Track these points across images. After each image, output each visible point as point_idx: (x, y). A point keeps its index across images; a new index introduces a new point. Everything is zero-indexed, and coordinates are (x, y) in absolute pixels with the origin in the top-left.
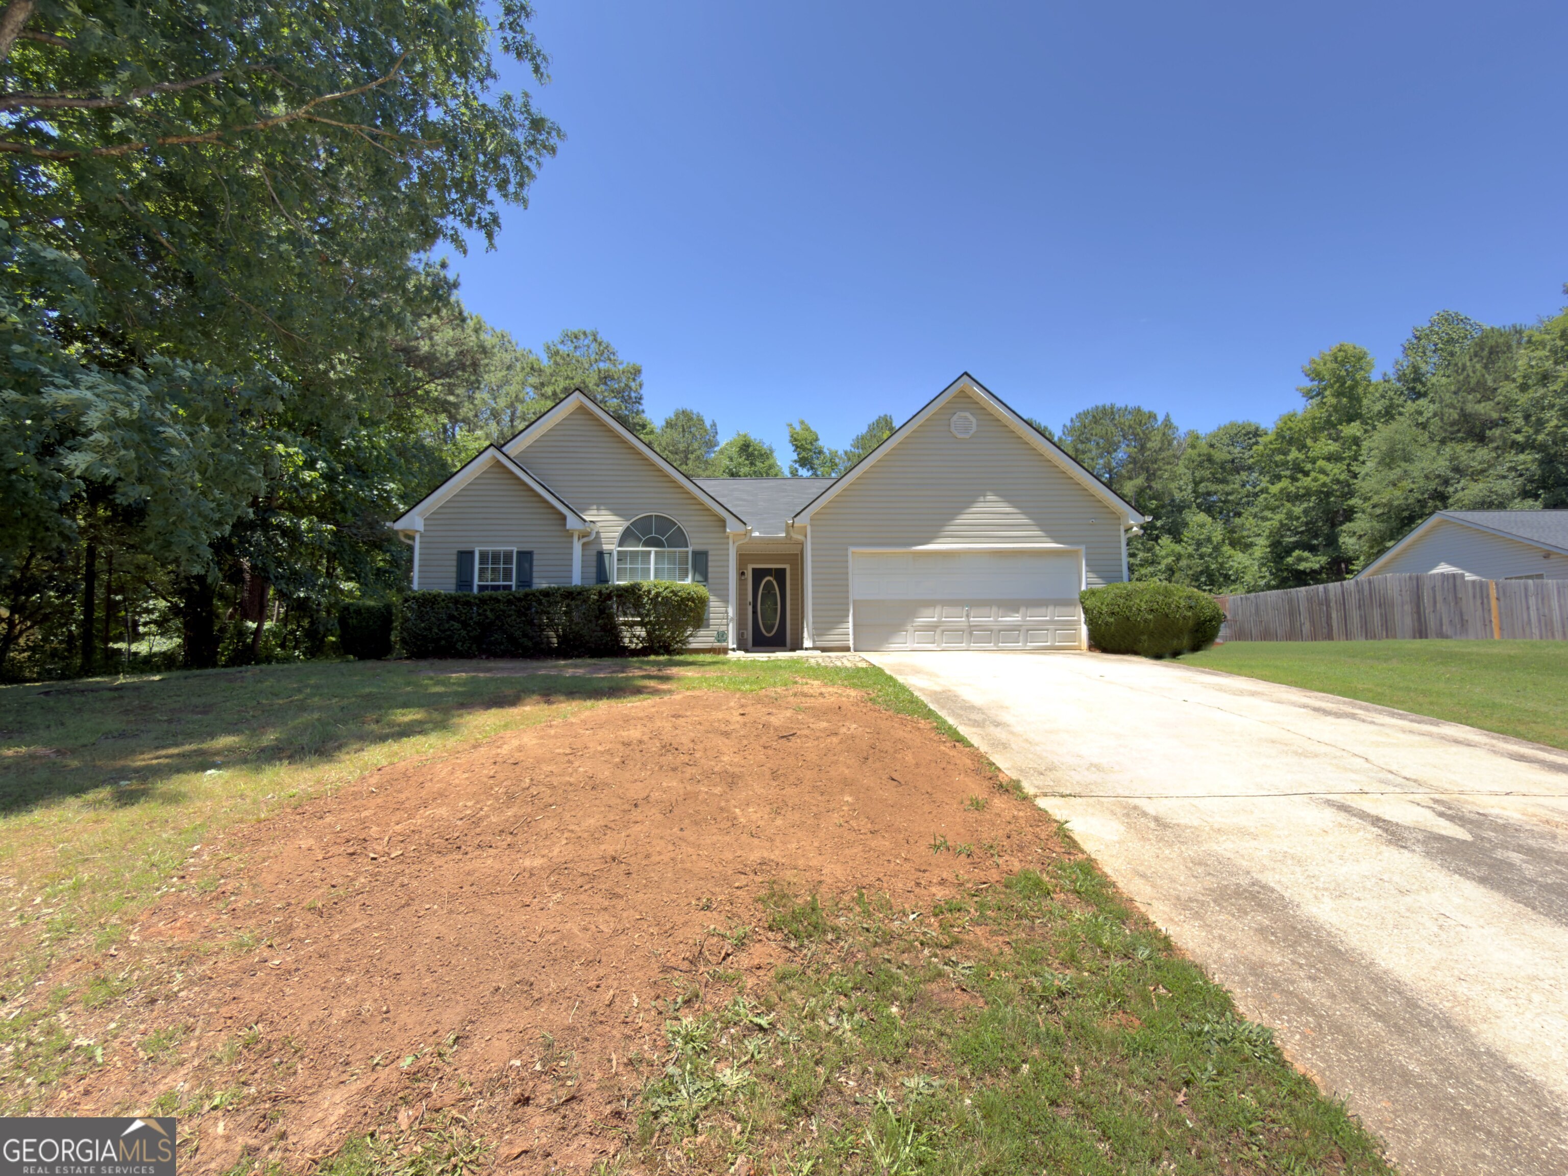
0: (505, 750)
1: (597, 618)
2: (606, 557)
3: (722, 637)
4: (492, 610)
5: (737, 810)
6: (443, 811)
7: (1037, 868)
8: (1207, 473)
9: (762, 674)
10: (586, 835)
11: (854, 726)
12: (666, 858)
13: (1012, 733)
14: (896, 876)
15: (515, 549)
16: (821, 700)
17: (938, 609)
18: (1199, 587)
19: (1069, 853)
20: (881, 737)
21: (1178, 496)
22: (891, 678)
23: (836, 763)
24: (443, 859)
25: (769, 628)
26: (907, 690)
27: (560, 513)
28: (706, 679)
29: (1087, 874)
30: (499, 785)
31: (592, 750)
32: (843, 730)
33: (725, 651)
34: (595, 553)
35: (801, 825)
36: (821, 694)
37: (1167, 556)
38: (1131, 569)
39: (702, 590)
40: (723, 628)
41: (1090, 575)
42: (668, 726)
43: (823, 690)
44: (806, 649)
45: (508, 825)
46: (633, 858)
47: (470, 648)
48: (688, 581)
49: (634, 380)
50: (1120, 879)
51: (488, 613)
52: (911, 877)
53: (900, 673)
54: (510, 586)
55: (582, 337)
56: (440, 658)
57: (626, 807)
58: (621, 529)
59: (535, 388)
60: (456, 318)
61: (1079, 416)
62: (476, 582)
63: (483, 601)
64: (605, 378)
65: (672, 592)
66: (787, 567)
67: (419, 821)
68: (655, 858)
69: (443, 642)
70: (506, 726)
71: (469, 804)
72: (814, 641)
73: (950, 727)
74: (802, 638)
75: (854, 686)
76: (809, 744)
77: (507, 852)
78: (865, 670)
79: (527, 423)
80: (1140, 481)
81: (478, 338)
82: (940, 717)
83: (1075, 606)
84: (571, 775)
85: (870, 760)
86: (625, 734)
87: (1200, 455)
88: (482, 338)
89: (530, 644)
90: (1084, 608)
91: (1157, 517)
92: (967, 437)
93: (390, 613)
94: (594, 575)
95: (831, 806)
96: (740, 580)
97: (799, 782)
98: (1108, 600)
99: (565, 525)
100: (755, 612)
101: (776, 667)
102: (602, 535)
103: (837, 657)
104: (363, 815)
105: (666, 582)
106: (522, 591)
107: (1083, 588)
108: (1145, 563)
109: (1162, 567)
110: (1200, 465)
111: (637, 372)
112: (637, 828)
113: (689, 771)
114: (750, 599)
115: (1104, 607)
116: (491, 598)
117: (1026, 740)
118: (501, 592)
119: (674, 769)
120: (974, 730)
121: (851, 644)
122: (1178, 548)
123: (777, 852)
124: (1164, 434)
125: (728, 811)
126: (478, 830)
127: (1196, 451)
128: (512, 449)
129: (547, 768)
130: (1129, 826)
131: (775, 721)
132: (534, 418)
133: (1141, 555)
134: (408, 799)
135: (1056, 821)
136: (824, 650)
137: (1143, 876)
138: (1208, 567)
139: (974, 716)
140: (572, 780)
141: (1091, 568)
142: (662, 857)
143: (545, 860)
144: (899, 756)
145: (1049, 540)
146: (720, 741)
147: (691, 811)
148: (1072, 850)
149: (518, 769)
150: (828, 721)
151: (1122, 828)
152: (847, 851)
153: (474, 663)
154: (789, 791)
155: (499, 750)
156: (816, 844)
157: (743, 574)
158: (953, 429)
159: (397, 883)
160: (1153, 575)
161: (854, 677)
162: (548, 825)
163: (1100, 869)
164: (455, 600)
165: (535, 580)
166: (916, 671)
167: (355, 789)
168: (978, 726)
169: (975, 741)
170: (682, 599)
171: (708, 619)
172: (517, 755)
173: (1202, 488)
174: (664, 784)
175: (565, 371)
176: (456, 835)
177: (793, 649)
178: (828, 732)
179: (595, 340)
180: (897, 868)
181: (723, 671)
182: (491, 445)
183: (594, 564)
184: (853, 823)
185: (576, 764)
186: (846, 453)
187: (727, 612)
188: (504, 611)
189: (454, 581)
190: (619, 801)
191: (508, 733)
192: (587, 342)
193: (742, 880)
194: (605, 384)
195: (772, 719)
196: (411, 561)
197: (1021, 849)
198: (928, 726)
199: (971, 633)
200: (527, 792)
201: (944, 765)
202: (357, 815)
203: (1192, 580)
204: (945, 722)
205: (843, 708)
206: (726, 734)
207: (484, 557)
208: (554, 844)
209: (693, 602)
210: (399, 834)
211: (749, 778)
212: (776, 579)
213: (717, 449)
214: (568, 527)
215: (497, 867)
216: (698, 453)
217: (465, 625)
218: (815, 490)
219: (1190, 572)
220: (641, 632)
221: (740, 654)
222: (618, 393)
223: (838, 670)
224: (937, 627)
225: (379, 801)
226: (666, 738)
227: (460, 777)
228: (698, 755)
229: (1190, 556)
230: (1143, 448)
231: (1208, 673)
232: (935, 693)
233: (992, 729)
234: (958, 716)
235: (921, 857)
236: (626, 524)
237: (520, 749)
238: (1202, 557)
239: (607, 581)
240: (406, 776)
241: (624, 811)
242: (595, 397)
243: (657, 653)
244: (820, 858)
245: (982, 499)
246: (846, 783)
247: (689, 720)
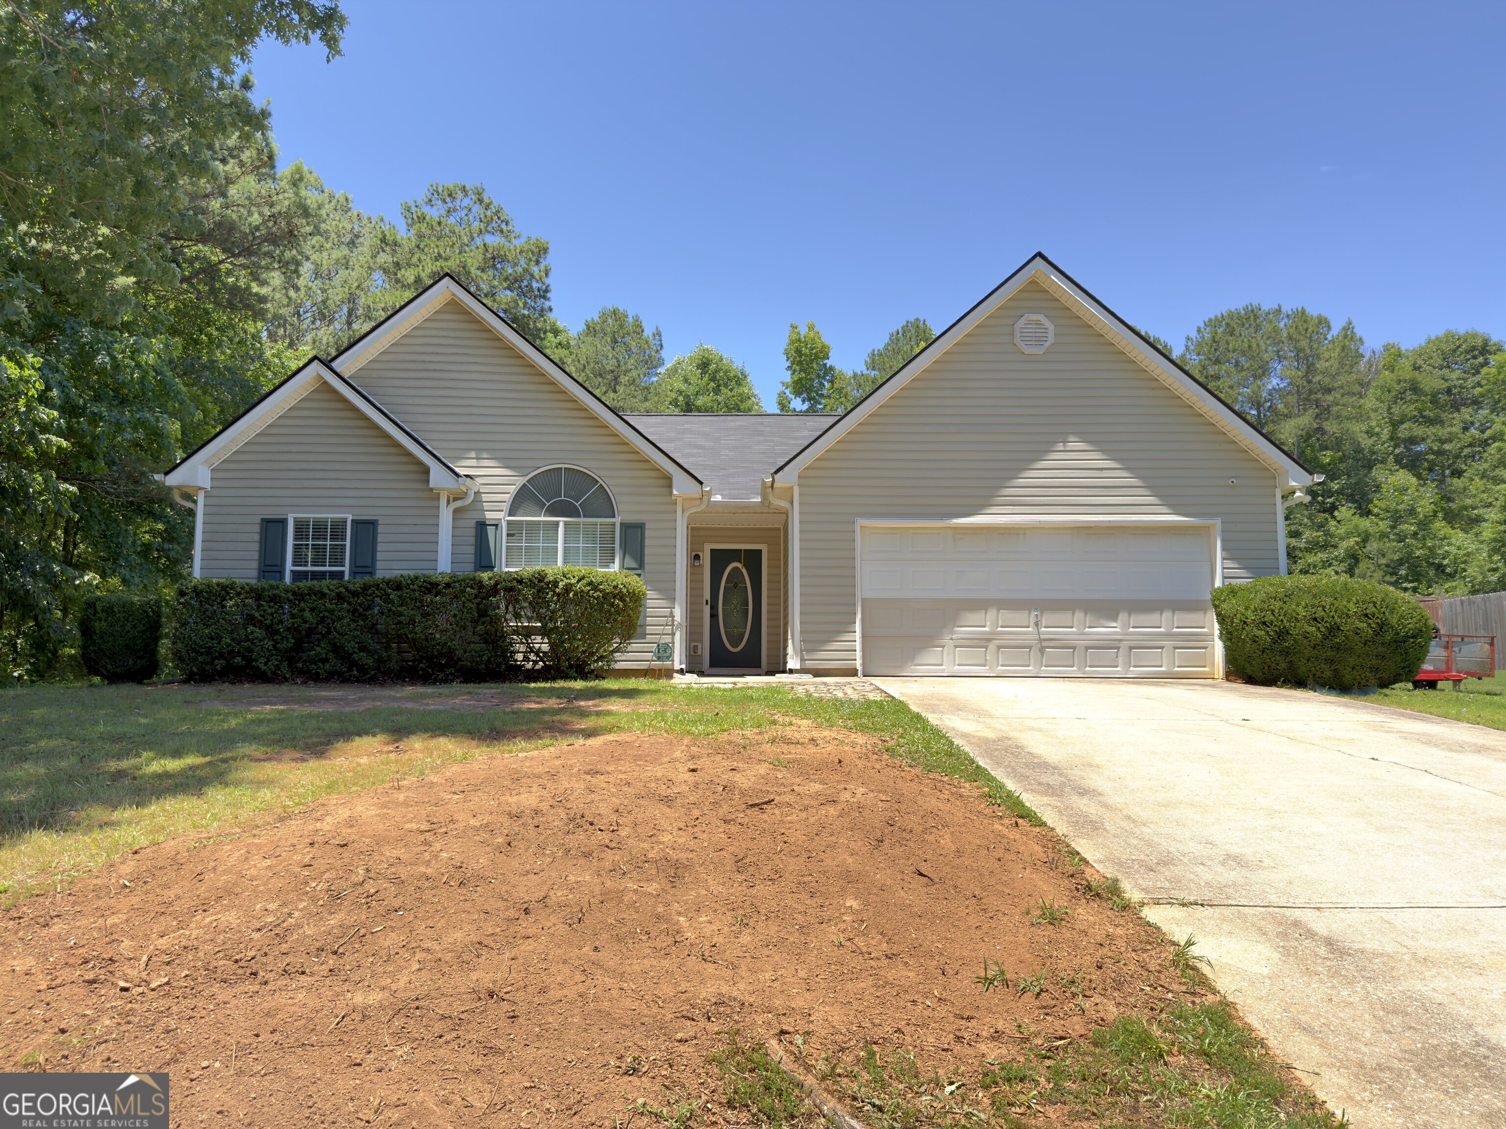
0: (327, 825)
1: (475, 622)
2: (491, 530)
3: (664, 652)
4: (312, 610)
5: (682, 919)
6: (231, 918)
7: (1144, 1016)
8: (1410, 410)
9: (723, 709)
10: (448, 957)
11: (862, 790)
12: (571, 993)
13: (1106, 806)
14: (925, 1026)
15: (350, 518)
16: (813, 750)
17: (992, 613)
18: (1395, 584)
19: (1193, 994)
20: (903, 807)
21: (1366, 442)
22: (918, 717)
23: (832, 846)
24: (230, 992)
25: (735, 640)
26: (944, 736)
27: (420, 463)
28: (639, 716)
29: (1221, 1026)
30: (318, 878)
31: (461, 825)
32: (846, 796)
33: (668, 673)
34: (472, 523)
35: (779, 944)
36: (813, 740)
37: (1349, 535)
38: (1292, 555)
39: (634, 582)
40: (667, 639)
41: (1229, 564)
42: (579, 787)
43: (815, 734)
44: (791, 671)
45: (330, 939)
46: (521, 993)
47: (278, 667)
48: (616, 567)
49: (538, 263)
50: (1272, 1033)
51: (307, 614)
52: (948, 1028)
53: (933, 709)
54: (343, 572)
55: (460, 195)
56: (232, 683)
57: (512, 913)
58: (513, 489)
59: (385, 271)
60: (264, 164)
61: (1210, 323)
62: (289, 566)
63: (299, 596)
64: (494, 260)
65: (590, 583)
66: (764, 548)
67: (195, 933)
68: (555, 994)
69: (238, 660)
70: (331, 787)
71: (272, 906)
72: (802, 660)
73: (1010, 795)
74: (785, 655)
75: (863, 729)
76: (794, 817)
77: (328, 982)
78: (879, 705)
79: (374, 324)
80: (1306, 420)
81: (297, 194)
82: (994, 779)
83: (1205, 611)
84: (428, 863)
85: (887, 842)
86: (513, 800)
87: (1399, 382)
88: (303, 193)
89: (370, 661)
90: (1218, 615)
91: (1332, 477)
92: (1039, 351)
93: (158, 614)
94: (472, 558)
95: (827, 914)
96: (693, 566)
97: (774, 878)
98: (1256, 603)
99: (428, 481)
100: (714, 616)
101: (745, 698)
102: (485, 497)
103: (837, 685)
104: (109, 922)
105: (580, 569)
106: (360, 581)
107: (1218, 583)
108: (1314, 547)
109: (1341, 552)
110: (1400, 396)
111: (542, 251)
112: (527, 946)
113: (610, 857)
114: (707, 595)
115: (1249, 613)
116: (311, 592)
117: (1129, 817)
118: (325, 583)
119: (587, 855)
120: (1046, 799)
121: (858, 664)
122: (1365, 524)
123: (742, 986)
124: (1343, 348)
125: (668, 921)
126: (284, 947)
127: (1393, 376)
128: (347, 364)
129: (390, 853)
130: (1286, 952)
131: (742, 780)
132: (383, 315)
133: (1307, 534)
134: (179, 898)
135: (1174, 944)
136: (817, 673)
137: (1307, 1030)
138: (1410, 554)
139: (1044, 779)
140: (429, 871)
141: (1230, 553)
142: (565, 992)
143: (387, 994)
144: (931, 838)
145: (1164, 509)
146: (658, 811)
147: (611, 920)
148: (1198, 989)
149: (347, 853)
150: (823, 782)
151: (1276, 956)
152: (850, 986)
153: (284, 689)
154: (762, 889)
155: (318, 824)
156: (802, 974)
157: (697, 557)
158: (1017, 340)
159: (159, 1027)
160: (1327, 564)
161: (861, 716)
162: (392, 940)
163: (1240, 1019)
164: (257, 594)
165: (379, 565)
166: (958, 707)
167: (99, 881)
168: (1053, 794)
169: (1049, 817)
170: (606, 596)
171: (644, 626)
172: (346, 831)
173: (1404, 430)
174: (572, 878)
175: (433, 247)
176: (251, 954)
177: (771, 673)
178: (822, 799)
179: (481, 201)
180: (927, 1013)
181: (665, 704)
182: (315, 358)
183: (472, 540)
184: (860, 942)
185: (437, 846)
186: (855, 375)
187: (672, 616)
188: (331, 612)
189: (255, 565)
190: (501, 904)
191: (334, 799)
192: (466, 202)
193: (688, 1029)
194: (494, 267)
195: (738, 777)
196: (192, 533)
197: (1118, 985)
198: (975, 793)
199: (1042, 650)
200: (360, 890)
201: (999, 853)
202: (101, 921)
203: (1386, 573)
204: (1001, 786)
205: (846, 762)
206: (668, 801)
207: (301, 529)
208: (400, 969)
209: (622, 599)
210: (164, 952)
211: (701, 869)
212: (745, 566)
213: (662, 370)
214: (431, 485)
215: (311, 1004)
216: (634, 374)
217: (271, 630)
218: (806, 433)
219: (1383, 561)
220: (542, 644)
221: (691, 678)
222: (513, 283)
223: (838, 704)
224: (989, 640)
225: (135, 900)
226: (577, 805)
227: (259, 865)
228: (623, 833)
229: (1383, 536)
230: (1310, 369)
231: (1410, 717)
232: (986, 741)
233: (1076, 801)
234: (1021, 778)
235: (964, 996)
236: (521, 481)
237: (351, 823)
238: (1401, 539)
239: (491, 568)
240: (176, 863)
241: (508, 920)
242: (478, 288)
243: (566, 677)
244: (808, 995)
245: (1060, 447)
246: (849, 878)
247: (612, 779)
